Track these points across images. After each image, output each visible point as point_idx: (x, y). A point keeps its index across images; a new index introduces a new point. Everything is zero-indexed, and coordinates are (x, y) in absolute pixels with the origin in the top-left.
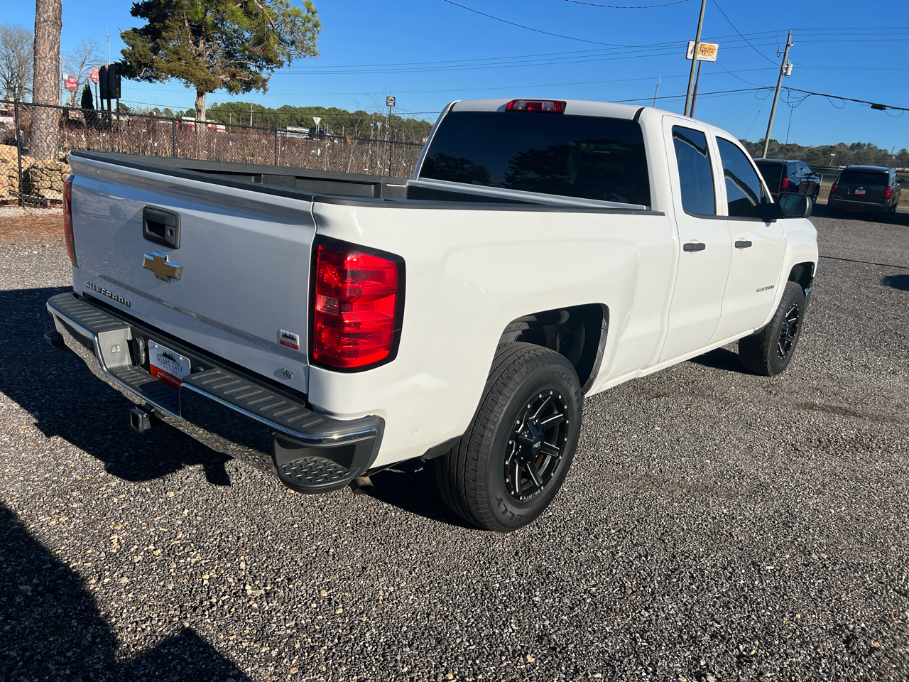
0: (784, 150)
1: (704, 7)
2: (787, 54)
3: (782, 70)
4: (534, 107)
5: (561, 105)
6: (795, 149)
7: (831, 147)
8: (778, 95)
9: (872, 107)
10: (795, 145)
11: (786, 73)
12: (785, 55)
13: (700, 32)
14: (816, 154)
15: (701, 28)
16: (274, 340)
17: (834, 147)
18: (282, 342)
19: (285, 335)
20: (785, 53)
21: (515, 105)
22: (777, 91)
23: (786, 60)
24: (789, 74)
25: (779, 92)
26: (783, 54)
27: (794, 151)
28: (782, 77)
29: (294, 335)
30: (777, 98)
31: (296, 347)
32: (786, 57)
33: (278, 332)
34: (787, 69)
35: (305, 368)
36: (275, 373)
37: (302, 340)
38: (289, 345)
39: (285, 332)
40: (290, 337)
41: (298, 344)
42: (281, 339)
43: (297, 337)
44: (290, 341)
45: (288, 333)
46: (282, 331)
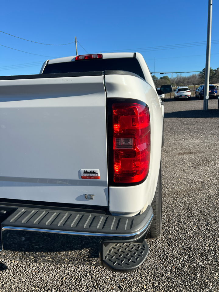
4: (89, 57)
5: (100, 56)
16: (77, 178)
18: (82, 177)
19: (87, 172)
21: (79, 58)
29: (95, 170)
31: (97, 178)
33: (79, 172)
35: (104, 190)
36: (77, 199)
37: (102, 173)
38: (90, 178)
39: (86, 170)
40: (91, 172)
41: (99, 175)
42: (82, 175)
43: (98, 171)
44: (91, 175)
45: (89, 170)
46: (83, 170)
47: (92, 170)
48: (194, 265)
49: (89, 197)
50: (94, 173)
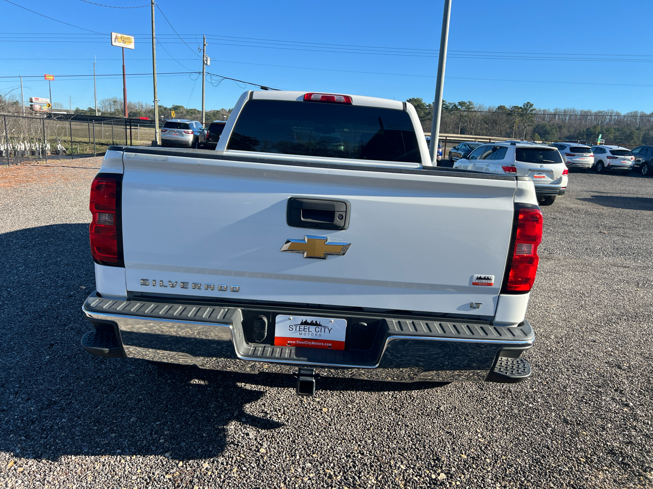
0: (189, 113)
1: (154, 12)
2: (205, 51)
3: (204, 61)
4: (328, 100)
5: (348, 99)
6: (196, 112)
7: (217, 111)
8: (204, 77)
9: (261, 88)
10: (195, 110)
11: (207, 63)
12: (204, 52)
13: (154, 30)
14: (209, 116)
15: (154, 27)
16: (466, 283)
17: (219, 111)
18: (474, 284)
19: (480, 278)
20: (204, 50)
22: (203, 75)
23: (205, 55)
24: (209, 64)
25: (205, 76)
26: (202, 51)
27: (196, 114)
28: (205, 66)
29: (490, 276)
30: (204, 79)
31: (490, 284)
32: (205, 53)
33: (472, 278)
34: (207, 60)
35: (493, 298)
36: (459, 309)
37: (497, 279)
38: (483, 284)
39: (479, 276)
40: (485, 278)
41: (493, 282)
42: (474, 282)
43: (493, 277)
44: (484, 281)
45: (483, 276)
46: (476, 276)
47: (487, 276)
48: (524, 407)
49: (475, 306)
50: (488, 279)
